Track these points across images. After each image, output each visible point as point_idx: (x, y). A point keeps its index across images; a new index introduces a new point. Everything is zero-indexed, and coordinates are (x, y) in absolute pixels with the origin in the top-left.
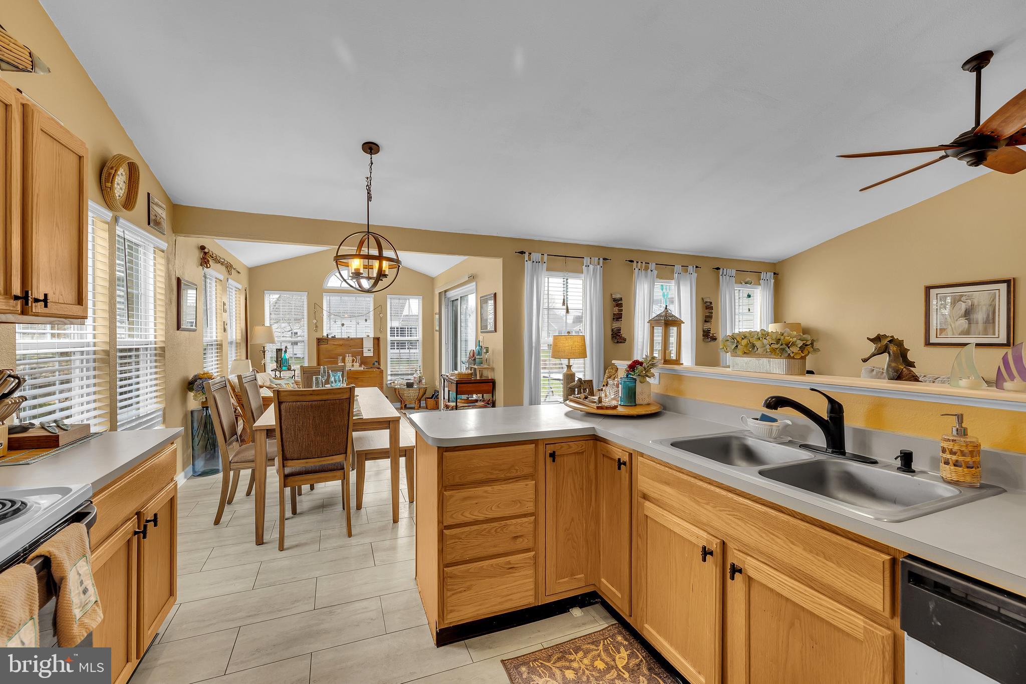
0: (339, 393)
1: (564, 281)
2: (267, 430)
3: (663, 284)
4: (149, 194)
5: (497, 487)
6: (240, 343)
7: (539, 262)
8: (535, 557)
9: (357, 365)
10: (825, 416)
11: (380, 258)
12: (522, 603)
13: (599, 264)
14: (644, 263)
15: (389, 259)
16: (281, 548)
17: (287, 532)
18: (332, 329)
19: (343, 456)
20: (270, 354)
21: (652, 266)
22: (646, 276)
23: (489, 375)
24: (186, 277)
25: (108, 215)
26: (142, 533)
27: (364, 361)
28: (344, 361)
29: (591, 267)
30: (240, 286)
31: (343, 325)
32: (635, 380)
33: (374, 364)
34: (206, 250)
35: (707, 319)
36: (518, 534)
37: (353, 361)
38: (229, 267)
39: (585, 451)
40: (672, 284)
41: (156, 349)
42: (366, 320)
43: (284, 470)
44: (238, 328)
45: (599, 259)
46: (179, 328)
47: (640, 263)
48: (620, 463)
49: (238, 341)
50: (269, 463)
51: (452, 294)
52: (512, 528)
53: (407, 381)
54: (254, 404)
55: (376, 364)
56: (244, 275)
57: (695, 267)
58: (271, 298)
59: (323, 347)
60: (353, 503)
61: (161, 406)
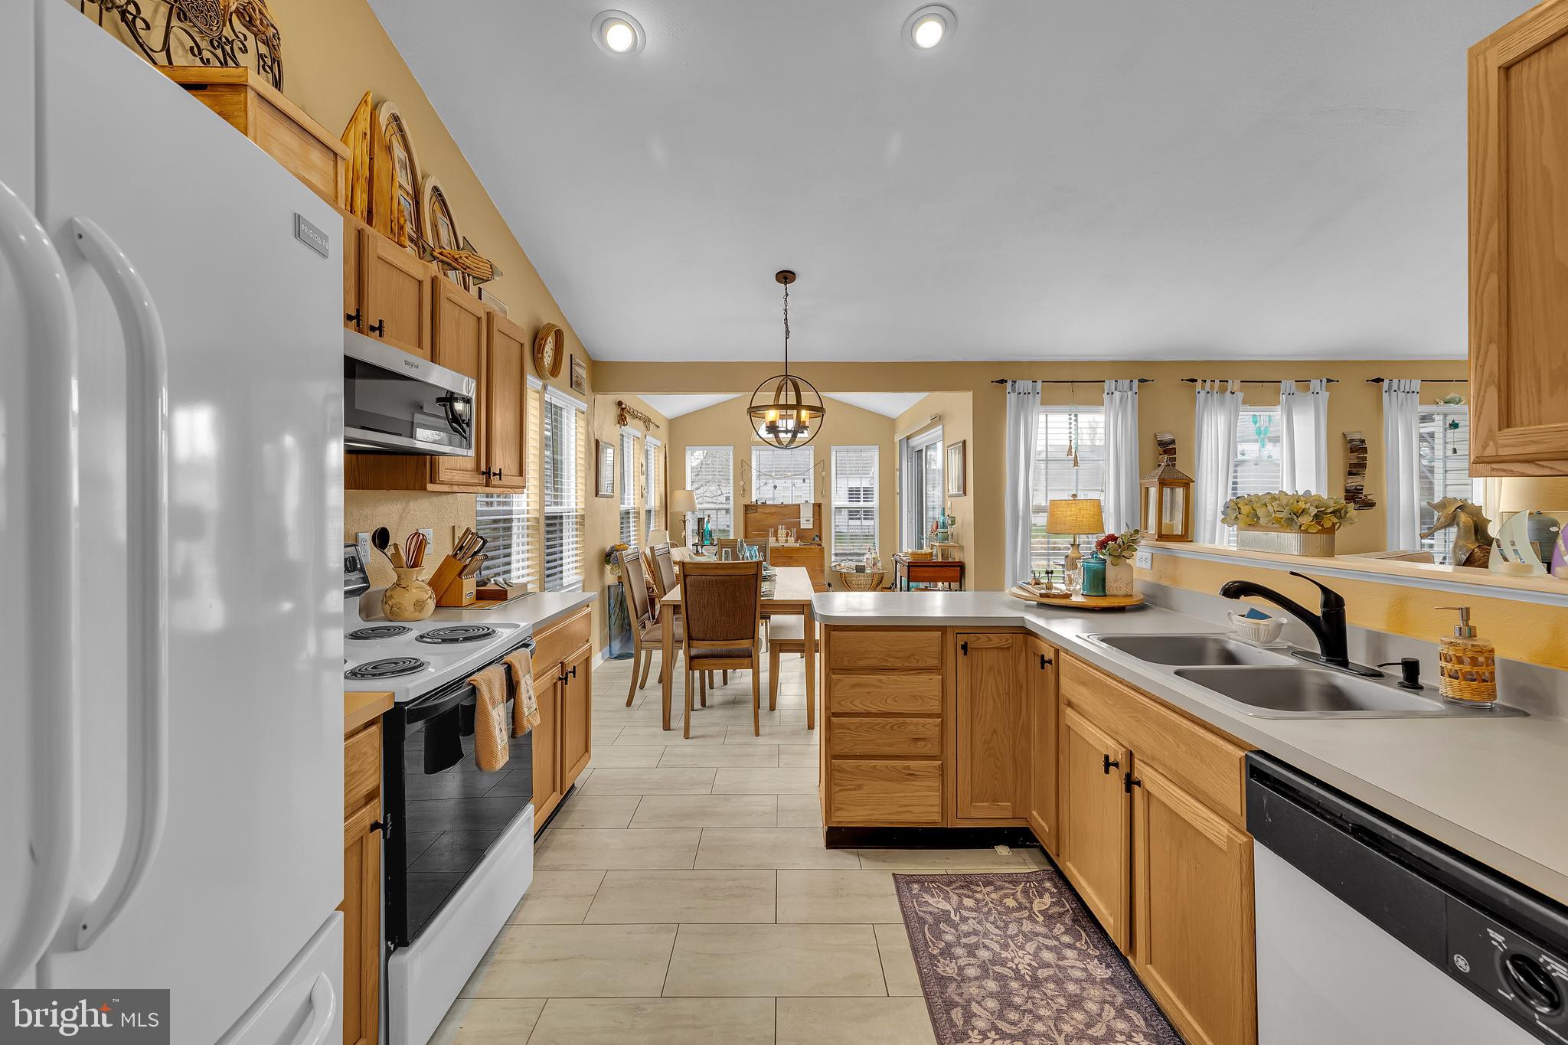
0: (747, 568)
1: (1070, 419)
2: (674, 606)
3: (1256, 413)
4: (571, 355)
5: (893, 677)
6: (658, 511)
7: (1029, 393)
8: (942, 767)
9: (791, 540)
10: (1318, 611)
11: (798, 406)
12: (924, 819)
13: (1131, 390)
14: (1217, 381)
15: (810, 408)
16: (687, 736)
17: (692, 721)
18: (761, 492)
19: (750, 641)
20: (691, 525)
21: (1234, 385)
22: (1222, 403)
23: (956, 556)
24: (604, 439)
25: (539, 383)
26: (564, 679)
27: (801, 535)
28: (776, 534)
29: (1117, 395)
30: (659, 443)
31: (775, 487)
32: (1104, 561)
33: (814, 539)
34: (623, 406)
35: (1354, 471)
36: (920, 736)
37: (787, 534)
38: (647, 421)
39: (1012, 646)
40: (1278, 413)
41: (576, 517)
42: (804, 481)
43: (689, 650)
44: (657, 493)
45: (1132, 381)
46: (597, 494)
47: (1208, 382)
48: (1043, 662)
49: (657, 509)
50: (676, 645)
51: (918, 442)
52: (911, 727)
53: (857, 564)
54: (666, 582)
55: (817, 539)
56: (663, 430)
57: (1324, 381)
58: (694, 458)
59: (751, 516)
60: (765, 703)
61: (580, 578)
